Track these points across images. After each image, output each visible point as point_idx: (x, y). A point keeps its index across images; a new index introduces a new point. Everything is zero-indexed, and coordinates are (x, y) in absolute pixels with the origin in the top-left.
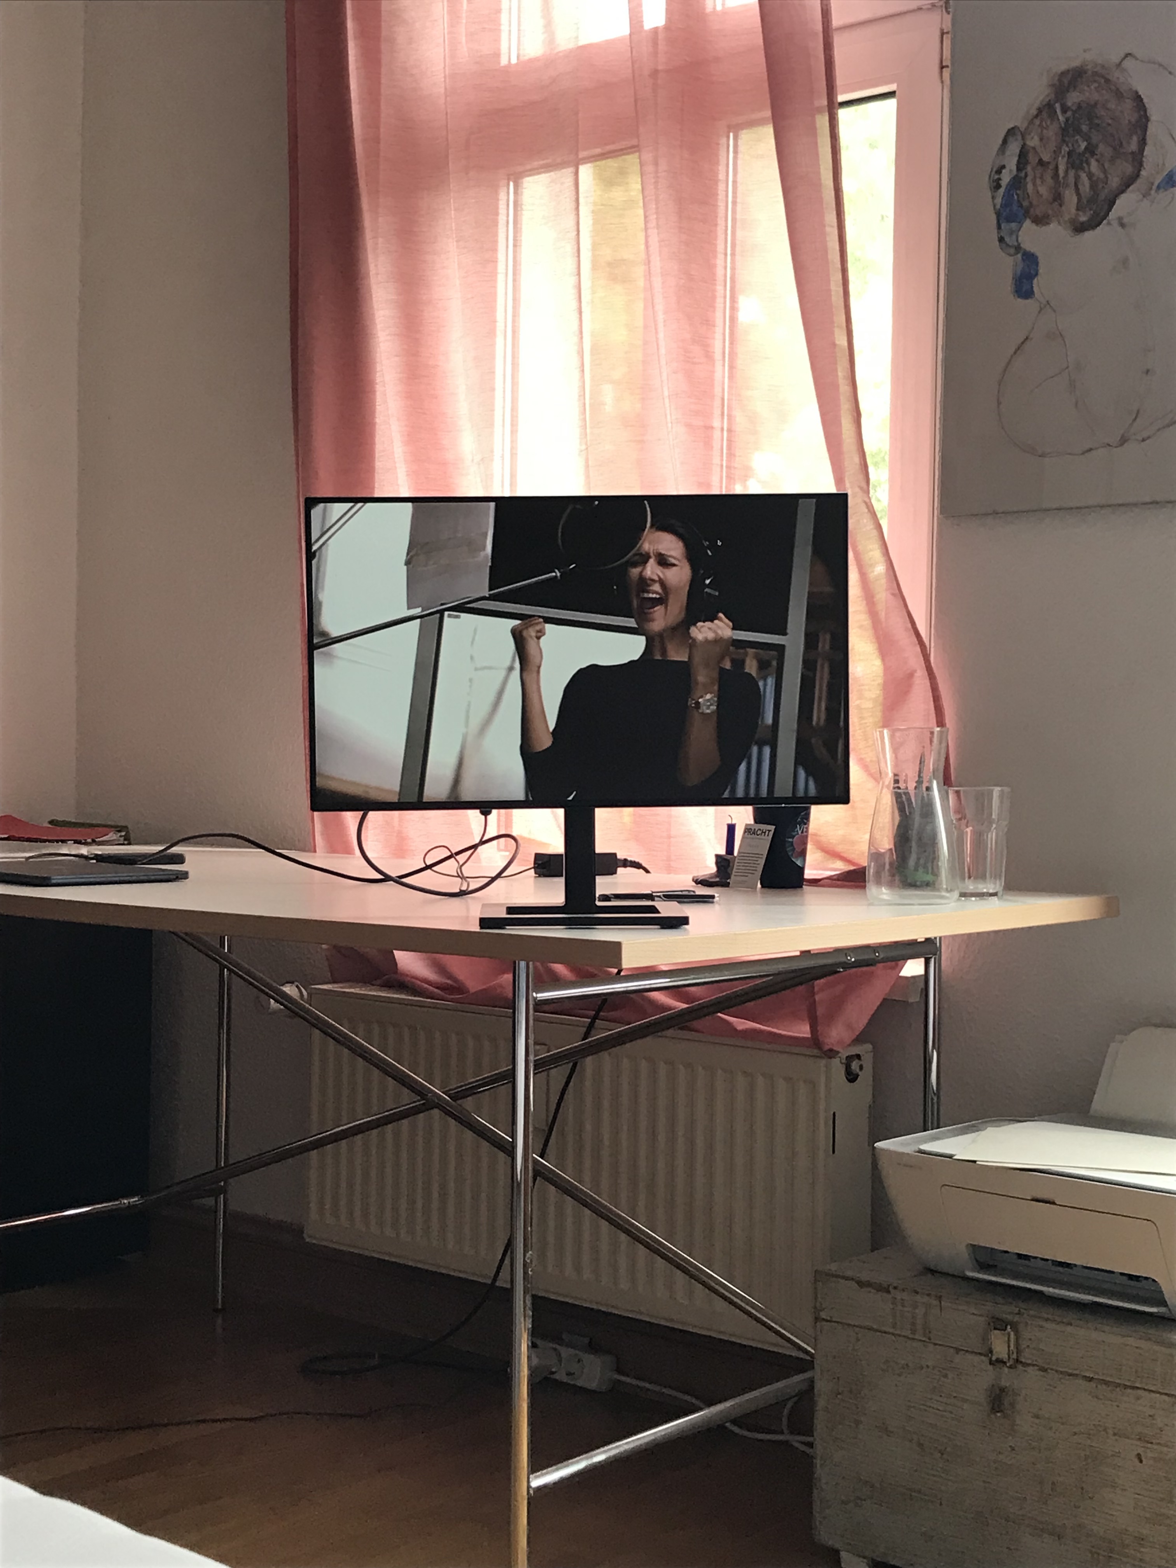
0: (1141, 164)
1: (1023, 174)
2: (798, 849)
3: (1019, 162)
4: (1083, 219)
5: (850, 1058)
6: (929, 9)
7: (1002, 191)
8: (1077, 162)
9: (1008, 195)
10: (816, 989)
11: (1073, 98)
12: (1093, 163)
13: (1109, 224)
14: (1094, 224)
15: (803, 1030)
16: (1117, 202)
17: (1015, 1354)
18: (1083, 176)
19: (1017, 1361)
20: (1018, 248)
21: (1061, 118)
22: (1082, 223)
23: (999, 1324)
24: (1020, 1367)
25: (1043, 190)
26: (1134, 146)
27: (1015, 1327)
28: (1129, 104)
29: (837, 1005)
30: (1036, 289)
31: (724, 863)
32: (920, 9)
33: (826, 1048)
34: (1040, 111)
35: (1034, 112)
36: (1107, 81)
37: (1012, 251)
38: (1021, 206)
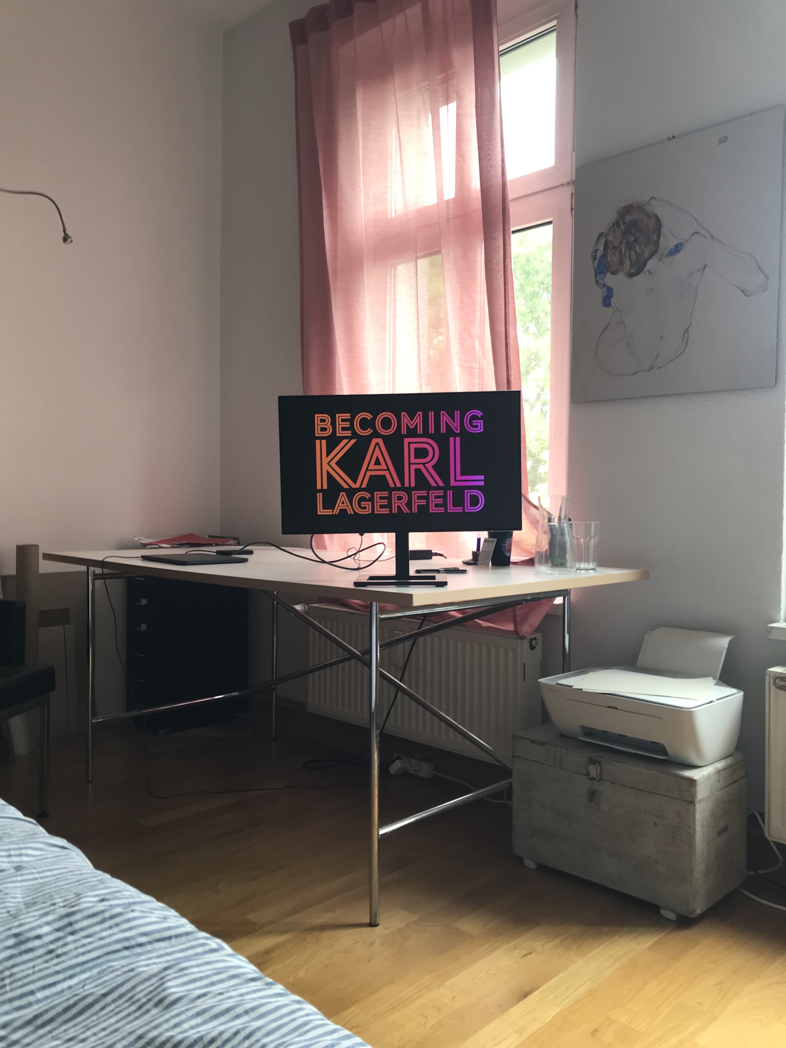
0: (658, 246)
1: (606, 253)
2: (507, 549)
3: (604, 248)
4: (633, 271)
5: (531, 640)
6: (566, 185)
7: (597, 260)
8: (630, 246)
9: (600, 262)
10: (517, 609)
11: (628, 218)
12: (637, 246)
13: (644, 273)
14: (637, 274)
15: (511, 627)
16: (648, 263)
17: (600, 776)
18: (633, 253)
19: (601, 779)
20: (604, 285)
21: (623, 227)
22: (632, 273)
23: (592, 762)
24: (602, 781)
25: (615, 259)
26: (655, 238)
27: (599, 763)
28: (653, 219)
29: (526, 617)
30: (612, 303)
31: (476, 555)
32: (562, 185)
33: (521, 635)
34: (613, 224)
35: (611, 225)
36: (643, 209)
37: (602, 286)
38: (605, 266)
